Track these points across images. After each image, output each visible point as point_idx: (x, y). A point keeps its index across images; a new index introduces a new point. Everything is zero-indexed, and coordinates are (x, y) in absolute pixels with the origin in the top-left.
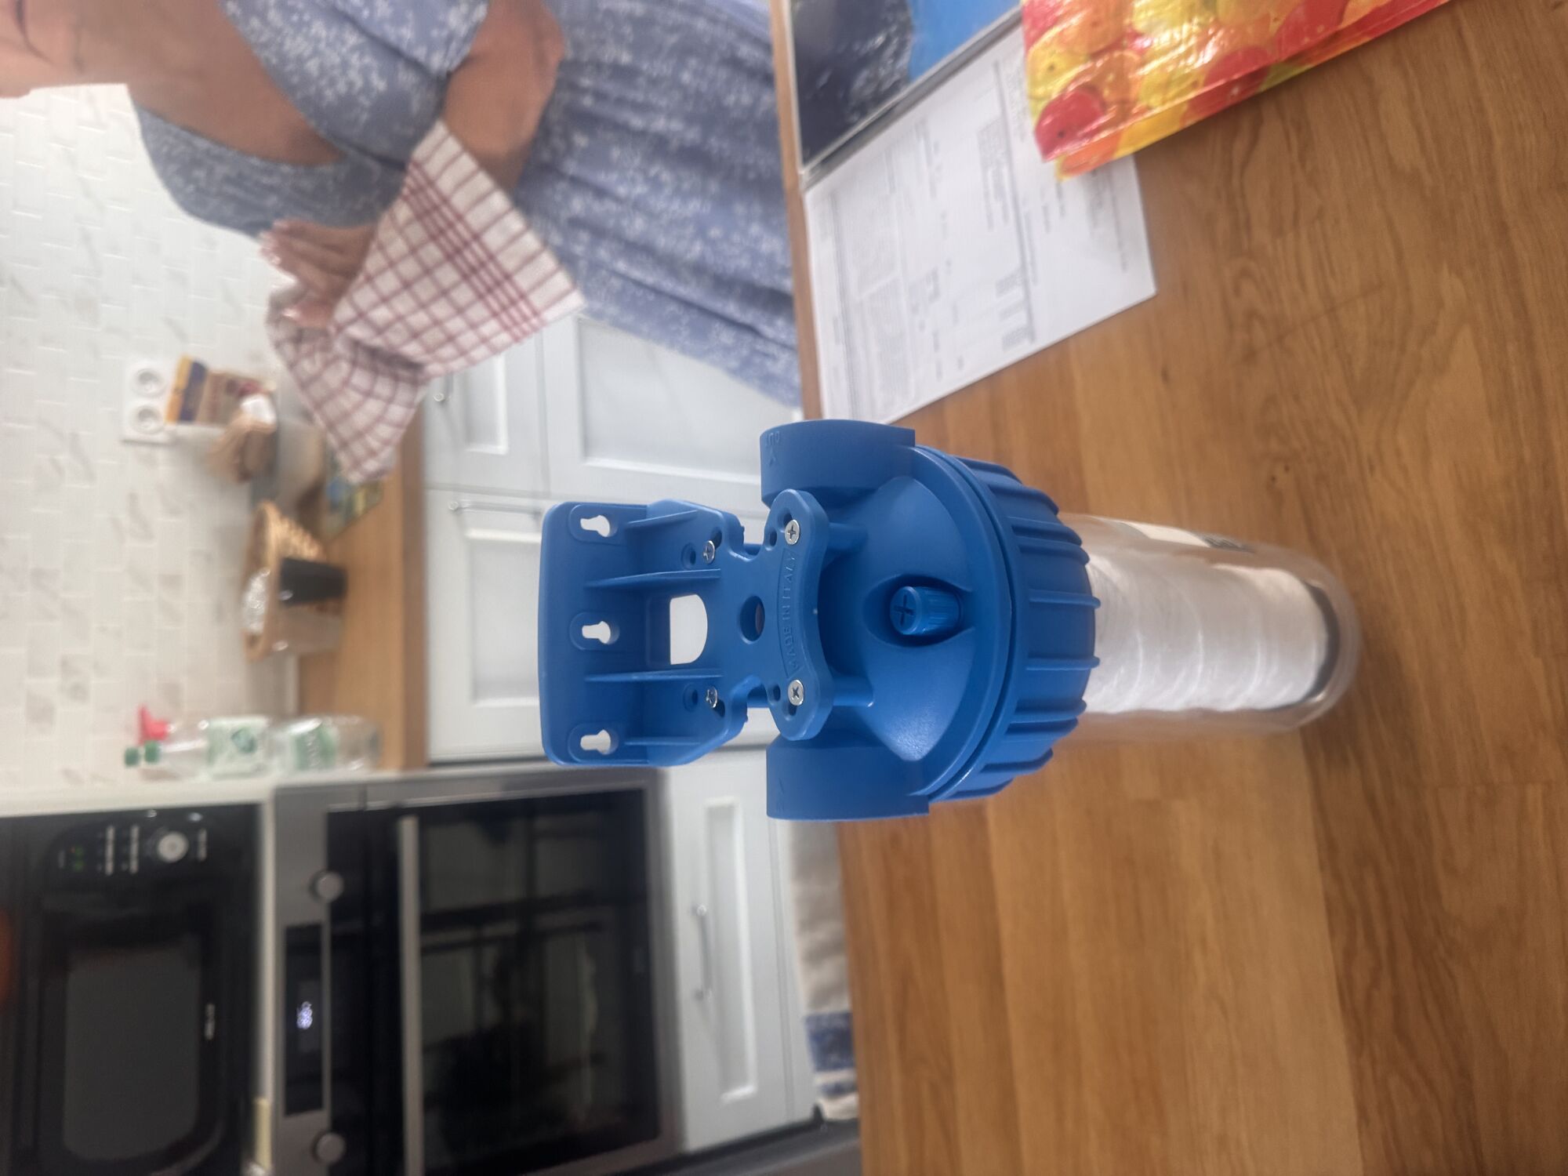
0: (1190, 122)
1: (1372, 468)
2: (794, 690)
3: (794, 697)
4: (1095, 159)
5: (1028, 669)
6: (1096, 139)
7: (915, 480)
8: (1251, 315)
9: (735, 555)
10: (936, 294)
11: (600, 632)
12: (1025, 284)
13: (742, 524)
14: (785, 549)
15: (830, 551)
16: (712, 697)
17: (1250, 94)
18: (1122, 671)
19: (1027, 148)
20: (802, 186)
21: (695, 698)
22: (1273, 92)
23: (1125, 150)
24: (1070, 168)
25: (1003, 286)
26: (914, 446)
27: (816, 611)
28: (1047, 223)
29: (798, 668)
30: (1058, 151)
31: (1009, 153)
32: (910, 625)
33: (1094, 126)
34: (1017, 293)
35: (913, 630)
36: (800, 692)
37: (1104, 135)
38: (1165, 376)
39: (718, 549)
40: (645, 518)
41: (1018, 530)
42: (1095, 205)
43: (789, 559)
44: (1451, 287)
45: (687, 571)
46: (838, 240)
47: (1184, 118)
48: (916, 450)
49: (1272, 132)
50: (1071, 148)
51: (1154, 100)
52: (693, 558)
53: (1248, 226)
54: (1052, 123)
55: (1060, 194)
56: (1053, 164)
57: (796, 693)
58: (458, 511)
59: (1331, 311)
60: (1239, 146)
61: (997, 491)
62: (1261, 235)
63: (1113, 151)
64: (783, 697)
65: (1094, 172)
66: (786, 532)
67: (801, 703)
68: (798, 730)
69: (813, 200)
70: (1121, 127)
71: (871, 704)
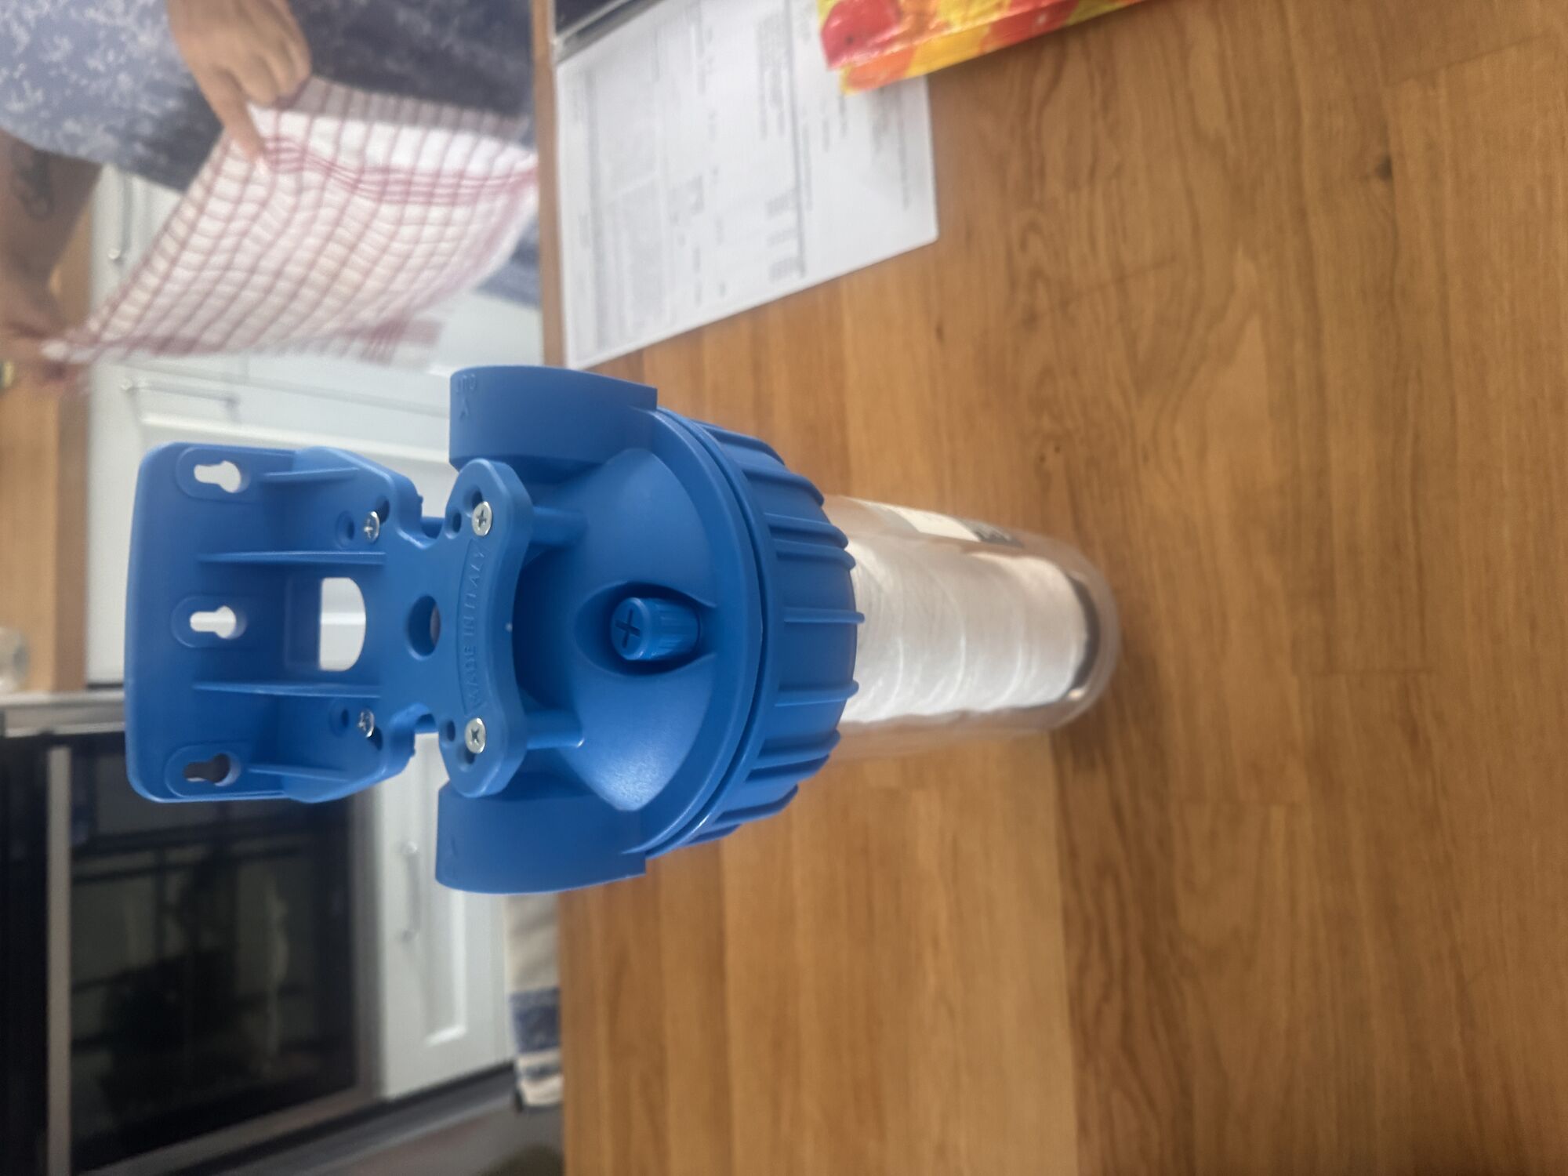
0: (990, 48)
1: (1146, 458)
2: (472, 731)
3: (473, 740)
4: (883, 76)
5: (777, 705)
6: (888, 52)
7: (653, 455)
8: (1036, 274)
9: (405, 536)
10: (698, 206)
11: (221, 622)
12: (799, 208)
13: (420, 493)
14: (471, 541)
15: (533, 545)
16: (367, 721)
17: (1057, 25)
18: (880, 683)
19: (810, 51)
20: (555, 57)
21: (345, 719)
22: (1081, 28)
23: (917, 70)
24: (856, 80)
25: (775, 207)
26: (654, 408)
27: (509, 627)
28: (827, 143)
29: (479, 704)
30: (844, 60)
31: (790, 53)
32: (634, 649)
33: (887, 35)
34: (788, 218)
35: (640, 654)
36: (481, 736)
37: (897, 48)
38: (940, 332)
39: (384, 524)
40: (289, 469)
41: (777, 530)
42: (879, 130)
43: (476, 555)
44: (1245, 271)
45: (341, 552)
46: (592, 125)
47: (984, 41)
48: (657, 416)
49: (1076, 72)
50: (860, 58)
51: (955, 16)
52: (351, 530)
53: (1042, 173)
54: (839, 27)
55: (843, 108)
56: (838, 74)
57: (475, 735)
58: (133, 391)
59: (1121, 280)
60: (1041, 80)
61: (753, 477)
62: (1055, 186)
63: (905, 67)
64: (458, 740)
65: (882, 90)
66: (474, 516)
67: (482, 750)
68: (478, 783)
69: (567, 76)
70: (917, 43)
71: (580, 743)
